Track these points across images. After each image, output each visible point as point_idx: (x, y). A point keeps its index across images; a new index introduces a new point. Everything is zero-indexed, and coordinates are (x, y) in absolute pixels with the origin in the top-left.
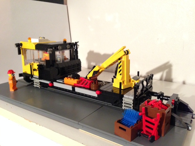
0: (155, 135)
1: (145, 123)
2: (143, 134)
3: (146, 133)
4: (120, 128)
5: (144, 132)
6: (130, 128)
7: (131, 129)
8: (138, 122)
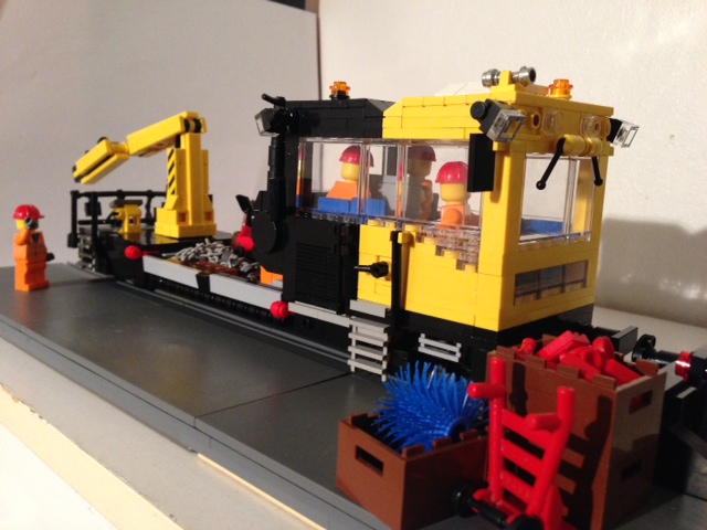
0: (544, 516)
1: (499, 448)
2: (484, 505)
3: (499, 503)
4: (361, 454)
5: (489, 494)
6: (404, 455)
7: (404, 463)
8: (461, 435)
